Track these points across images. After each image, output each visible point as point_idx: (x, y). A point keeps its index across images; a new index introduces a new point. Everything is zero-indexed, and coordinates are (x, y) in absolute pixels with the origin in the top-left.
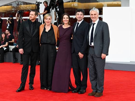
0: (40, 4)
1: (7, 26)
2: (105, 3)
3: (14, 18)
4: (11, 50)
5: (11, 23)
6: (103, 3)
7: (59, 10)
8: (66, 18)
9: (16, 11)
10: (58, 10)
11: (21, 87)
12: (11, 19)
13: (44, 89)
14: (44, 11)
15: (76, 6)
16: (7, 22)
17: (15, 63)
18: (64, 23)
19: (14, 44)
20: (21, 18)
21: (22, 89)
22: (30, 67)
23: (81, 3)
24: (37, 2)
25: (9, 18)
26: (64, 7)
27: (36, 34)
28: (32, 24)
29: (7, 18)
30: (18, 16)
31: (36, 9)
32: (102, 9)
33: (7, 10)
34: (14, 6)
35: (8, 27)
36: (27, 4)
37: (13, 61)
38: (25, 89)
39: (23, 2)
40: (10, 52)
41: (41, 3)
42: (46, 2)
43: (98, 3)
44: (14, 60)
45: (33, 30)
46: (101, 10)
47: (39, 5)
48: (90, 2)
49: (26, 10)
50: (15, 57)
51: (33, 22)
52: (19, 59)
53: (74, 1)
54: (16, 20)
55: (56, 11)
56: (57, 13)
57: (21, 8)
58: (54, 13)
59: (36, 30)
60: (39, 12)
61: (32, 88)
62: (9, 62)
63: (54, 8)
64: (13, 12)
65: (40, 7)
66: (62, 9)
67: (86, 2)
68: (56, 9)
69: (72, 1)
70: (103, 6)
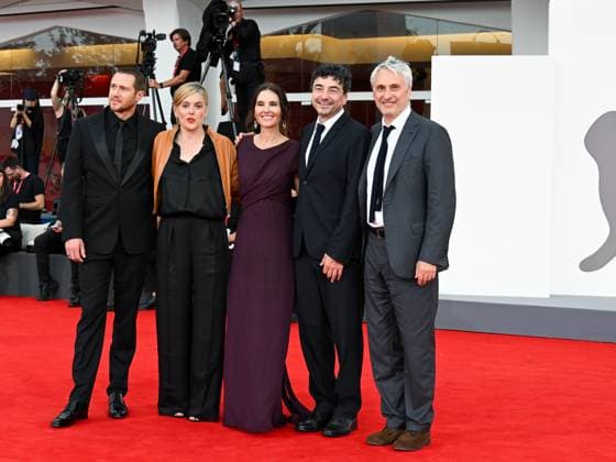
0: (159, 43)
1: (14, 137)
2: (441, 36)
3: (44, 103)
4: (32, 243)
5: (29, 122)
6: (435, 37)
7: (241, 66)
8: (267, 105)
9: (52, 74)
10: (236, 66)
11: (73, 408)
12: (29, 108)
13: (172, 415)
14: (177, 73)
15: (315, 53)
16: (14, 120)
17: (46, 298)
18: (259, 126)
19: (43, 216)
20: (74, 101)
21: (77, 414)
22: (111, 317)
23: (335, 36)
24: (143, 33)
25: (20, 102)
26: (264, 55)
27: (136, 173)
28: (120, 131)
29: (13, 104)
30: (60, 94)
31: (140, 62)
32: (428, 64)
33: (14, 68)
34: (43, 51)
35: (15, 144)
36: (98, 39)
37: (39, 290)
38: (89, 414)
39: (83, 33)
40: (24, 253)
41: (162, 37)
42: (183, 34)
43: (410, 38)
44: (41, 287)
45: (124, 153)
46: (426, 70)
47: (154, 47)
48: (376, 36)
49: (94, 68)
50: (48, 274)
51: (125, 118)
52: (66, 284)
53: (304, 29)
54: (51, 110)
55: (225, 72)
56: (232, 83)
57: (74, 57)
58: (219, 80)
59: (137, 154)
60: (153, 77)
61: (119, 411)
62: (22, 296)
63: (220, 60)
64: (39, 74)
65: (157, 53)
66: (255, 64)
67: (356, 34)
68: (229, 64)
69: (299, 31)
70: (432, 51)
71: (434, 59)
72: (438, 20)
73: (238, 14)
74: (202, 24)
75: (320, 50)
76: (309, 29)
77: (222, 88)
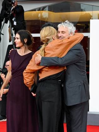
2: (94, 12)
6: (92, 12)
7: (17, 23)
10: (15, 23)
15: (46, 18)
23: (53, 12)
26: (26, 19)
32: (89, 22)
43: (83, 12)
46: (88, 25)
48: (69, 11)
53: (41, 9)
55: (11, 26)
56: (13, 30)
58: (8, 29)
63: (9, 21)
66: (22, 23)
67: (62, 10)
68: (12, 22)
69: (39, 9)
70: (90, 17)
71: (91, 21)
72: (93, 6)
73: (16, 3)
74: (2, 7)
75: (48, 17)
76: (43, 9)
77: (9, 32)
